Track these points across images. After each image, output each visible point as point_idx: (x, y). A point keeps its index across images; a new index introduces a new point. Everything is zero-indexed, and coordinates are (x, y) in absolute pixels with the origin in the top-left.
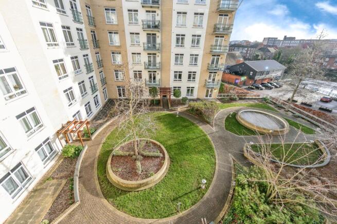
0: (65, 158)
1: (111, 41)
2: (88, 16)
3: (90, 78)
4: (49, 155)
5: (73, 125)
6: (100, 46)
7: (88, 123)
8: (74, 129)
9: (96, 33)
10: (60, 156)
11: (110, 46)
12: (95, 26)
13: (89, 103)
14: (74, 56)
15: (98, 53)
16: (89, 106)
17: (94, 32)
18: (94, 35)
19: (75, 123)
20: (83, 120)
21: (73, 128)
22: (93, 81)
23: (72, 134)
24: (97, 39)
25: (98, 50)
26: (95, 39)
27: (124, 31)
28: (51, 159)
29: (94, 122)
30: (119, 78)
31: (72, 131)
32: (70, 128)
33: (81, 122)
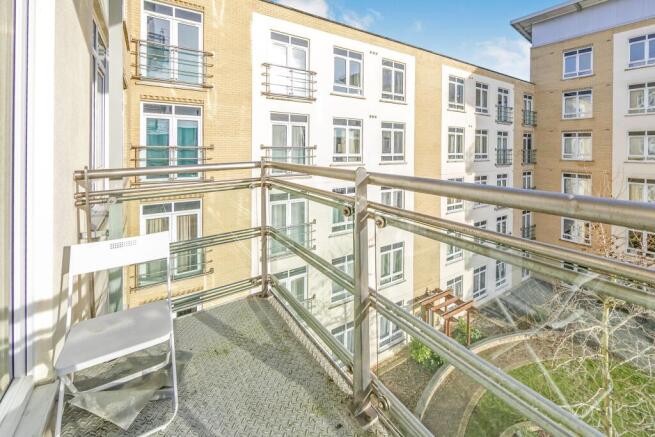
0: (411, 359)
1: (568, 150)
2: (524, 111)
3: (499, 219)
4: (391, 334)
5: (442, 300)
6: (537, 161)
7: (471, 310)
8: (443, 309)
9: (533, 137)
10: (406, 348)
11: (561, 160)
12: (535, 126)
13: (484, 268)
14: (481, 174)
15: (529, 173)
16: (483, 275)
17: (530, 136)
18: (529, 141)
19: (449, 297)
20: (464, 299)
21: (441, 305)
22: (504, 228)
23: (436, 315)
24: (533, 148)
25: (530, 167)
26: (529, 147)
27: (609, 130)
28: (392, 343)
29: (483, 316)
30: (574, 234)
31: (438, 311)
32: (436, 303)
33: (459, 302)
